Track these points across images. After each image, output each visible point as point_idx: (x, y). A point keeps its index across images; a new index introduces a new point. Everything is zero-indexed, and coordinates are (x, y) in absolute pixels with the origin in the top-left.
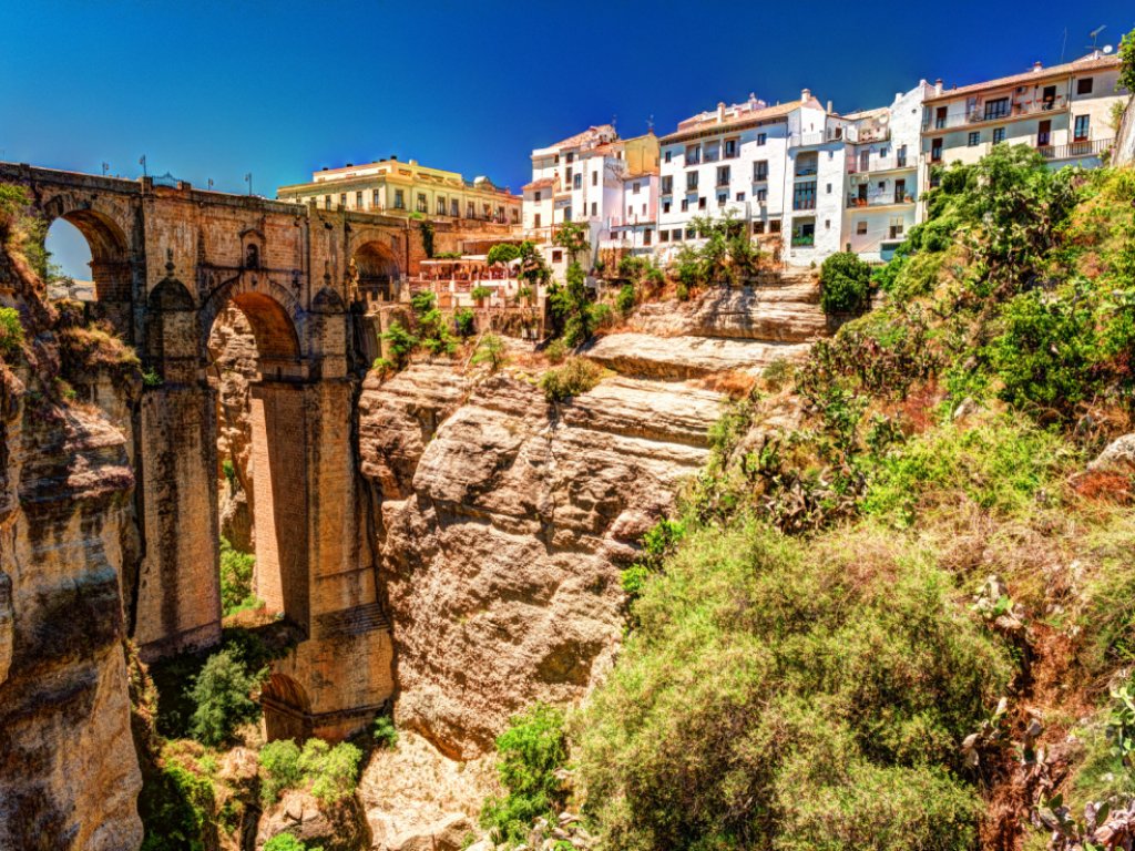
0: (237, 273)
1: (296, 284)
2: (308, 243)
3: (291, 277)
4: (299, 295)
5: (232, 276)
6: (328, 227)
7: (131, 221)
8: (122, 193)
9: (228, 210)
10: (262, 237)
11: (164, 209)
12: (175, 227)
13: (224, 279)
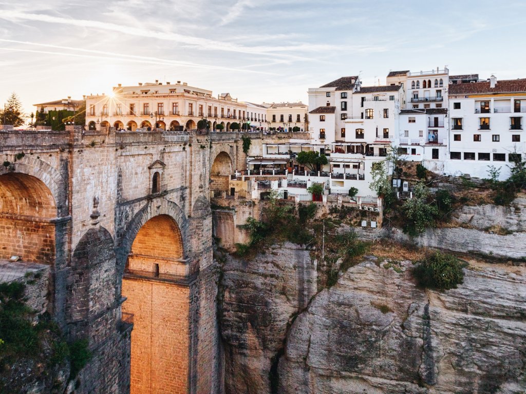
0: (145, 202)
1: (183, 198)
2: (191, 162)
3: (179, 194)
4: (184, 206)
5: (142, 206)
6: (203, 147)
7: (58, 176)
8: (51, 147)
9: (142, 147)
10: (163, 164)
11: (92, 156)
12: (100, 173)
13: (136, 211)
